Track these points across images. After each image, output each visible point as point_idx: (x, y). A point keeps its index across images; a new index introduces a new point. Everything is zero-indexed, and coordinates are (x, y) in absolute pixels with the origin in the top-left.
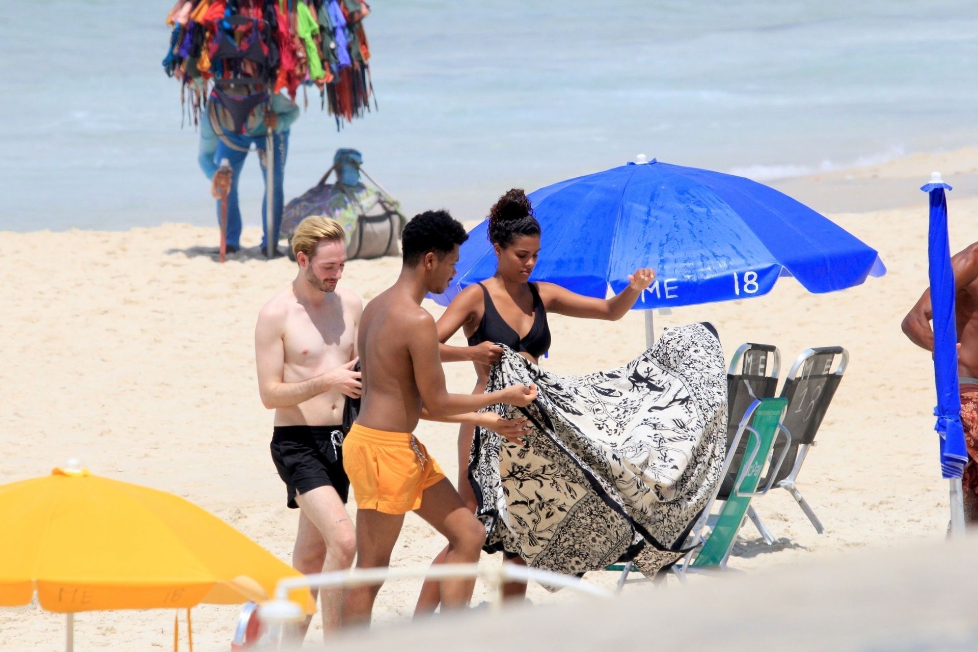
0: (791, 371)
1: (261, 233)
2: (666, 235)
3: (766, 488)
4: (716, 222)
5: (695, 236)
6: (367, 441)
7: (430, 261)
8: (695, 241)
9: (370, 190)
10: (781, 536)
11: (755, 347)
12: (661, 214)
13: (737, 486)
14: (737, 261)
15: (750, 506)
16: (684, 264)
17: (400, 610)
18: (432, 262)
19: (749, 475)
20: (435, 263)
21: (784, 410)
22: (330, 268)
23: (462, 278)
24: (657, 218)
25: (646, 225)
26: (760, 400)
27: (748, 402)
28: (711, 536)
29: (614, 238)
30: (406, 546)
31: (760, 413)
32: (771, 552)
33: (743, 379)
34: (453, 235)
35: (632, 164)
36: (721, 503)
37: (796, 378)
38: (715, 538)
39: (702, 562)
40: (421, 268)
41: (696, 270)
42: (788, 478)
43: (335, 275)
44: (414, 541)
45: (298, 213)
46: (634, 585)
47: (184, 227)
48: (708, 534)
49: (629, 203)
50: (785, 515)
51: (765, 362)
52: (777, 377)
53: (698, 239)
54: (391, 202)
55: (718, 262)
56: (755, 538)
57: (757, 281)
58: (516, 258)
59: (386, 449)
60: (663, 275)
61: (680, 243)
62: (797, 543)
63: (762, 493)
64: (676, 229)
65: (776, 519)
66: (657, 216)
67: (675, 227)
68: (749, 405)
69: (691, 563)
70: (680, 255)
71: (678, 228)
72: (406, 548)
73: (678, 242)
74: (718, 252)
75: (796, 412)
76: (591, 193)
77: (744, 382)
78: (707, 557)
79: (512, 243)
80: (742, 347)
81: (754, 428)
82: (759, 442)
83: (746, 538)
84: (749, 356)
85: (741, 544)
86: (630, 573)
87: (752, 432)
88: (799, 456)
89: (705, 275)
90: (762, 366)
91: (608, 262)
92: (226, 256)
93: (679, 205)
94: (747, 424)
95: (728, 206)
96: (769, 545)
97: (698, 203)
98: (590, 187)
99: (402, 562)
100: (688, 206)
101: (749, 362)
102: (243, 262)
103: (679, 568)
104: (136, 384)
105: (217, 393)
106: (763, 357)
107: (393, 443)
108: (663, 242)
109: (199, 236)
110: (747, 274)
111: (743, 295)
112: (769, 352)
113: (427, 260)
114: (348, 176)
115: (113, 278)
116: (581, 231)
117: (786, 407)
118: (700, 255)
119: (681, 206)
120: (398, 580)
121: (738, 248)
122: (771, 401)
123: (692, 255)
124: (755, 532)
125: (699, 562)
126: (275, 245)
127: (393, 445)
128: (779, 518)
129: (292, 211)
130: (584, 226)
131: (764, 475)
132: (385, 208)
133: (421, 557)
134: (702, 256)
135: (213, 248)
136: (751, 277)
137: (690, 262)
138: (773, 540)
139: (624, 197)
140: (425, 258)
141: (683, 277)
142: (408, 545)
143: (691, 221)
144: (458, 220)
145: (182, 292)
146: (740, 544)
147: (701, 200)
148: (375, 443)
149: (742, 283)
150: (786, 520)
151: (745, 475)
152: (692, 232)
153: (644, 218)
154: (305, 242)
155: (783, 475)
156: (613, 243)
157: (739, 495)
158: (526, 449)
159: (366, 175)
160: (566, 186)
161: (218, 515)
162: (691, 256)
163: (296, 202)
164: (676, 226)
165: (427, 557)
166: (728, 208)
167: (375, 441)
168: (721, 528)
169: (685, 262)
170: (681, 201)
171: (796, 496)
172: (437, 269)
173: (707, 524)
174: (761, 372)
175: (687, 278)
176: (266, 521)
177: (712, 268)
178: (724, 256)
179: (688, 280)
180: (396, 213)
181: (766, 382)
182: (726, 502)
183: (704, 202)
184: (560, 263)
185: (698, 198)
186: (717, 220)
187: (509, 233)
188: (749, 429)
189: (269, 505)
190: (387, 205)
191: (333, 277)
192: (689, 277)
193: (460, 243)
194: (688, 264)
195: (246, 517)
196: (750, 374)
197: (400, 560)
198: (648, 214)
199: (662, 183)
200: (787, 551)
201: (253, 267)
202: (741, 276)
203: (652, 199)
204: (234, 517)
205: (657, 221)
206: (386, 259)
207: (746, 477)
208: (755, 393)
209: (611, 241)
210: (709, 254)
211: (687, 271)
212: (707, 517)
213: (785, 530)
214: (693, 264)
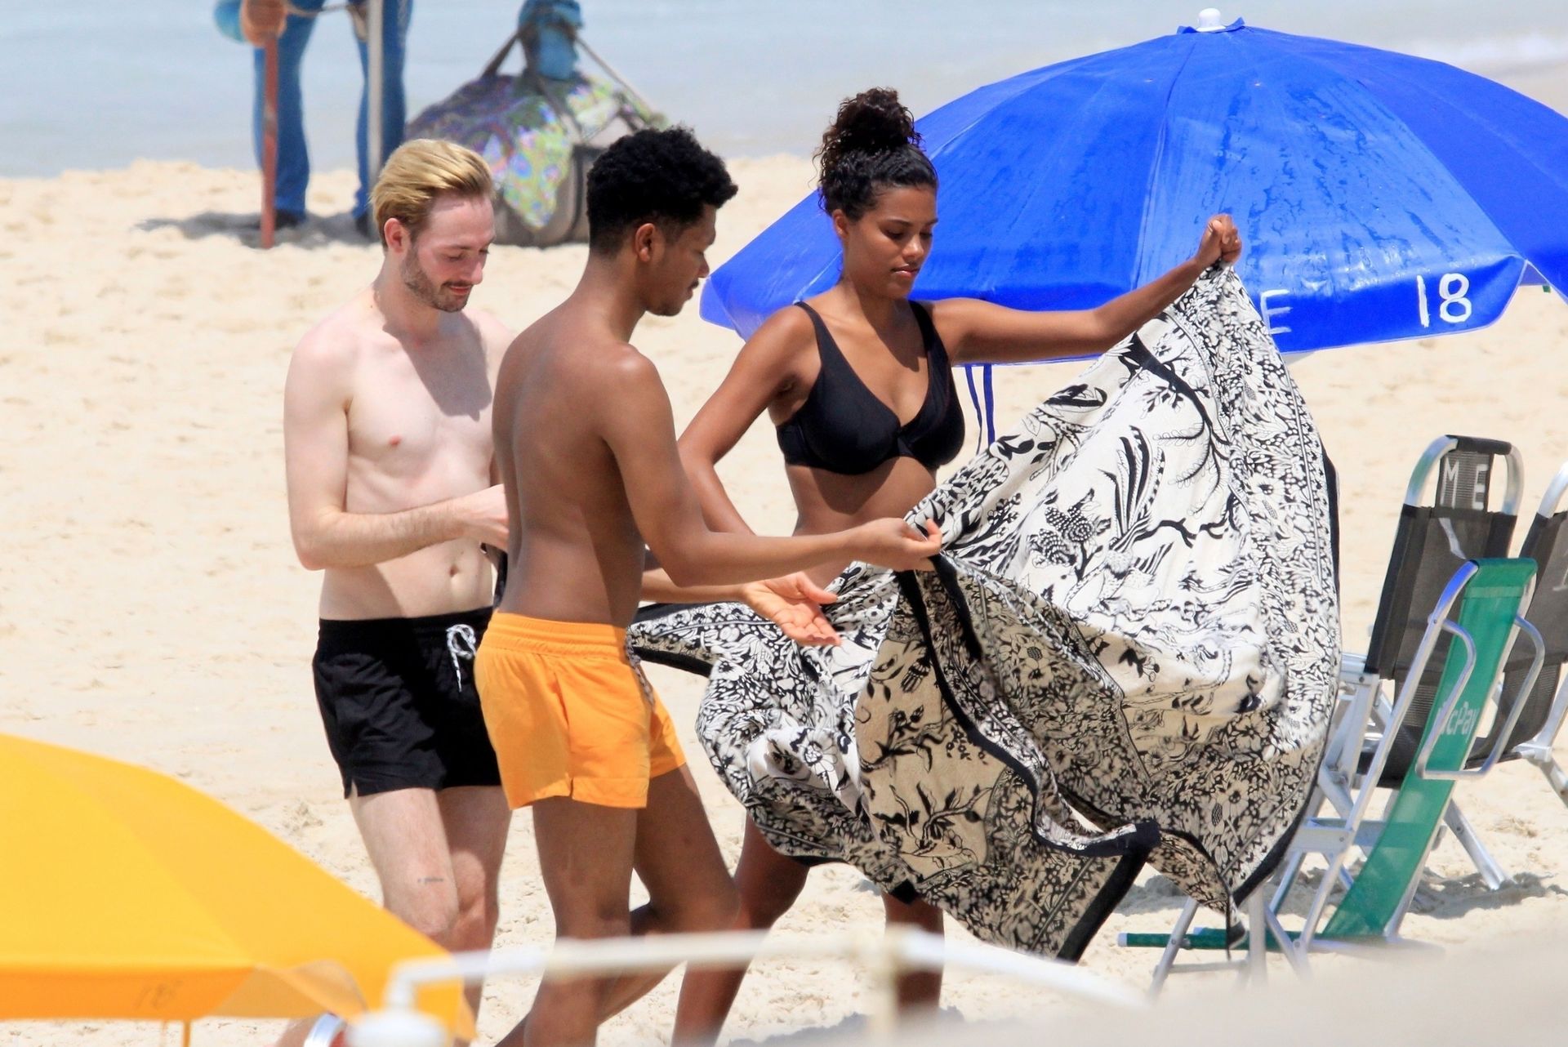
0: (1545, 500)
2: (1266, 191)
3: (1488, 759)
4: (1377, 162)
5: (1329, 195)
6: (533, 647)
7: (648, 243)
8: (1328, 205)
9: (602, 89)
10: (1520, 871)
11: (1466, 445)
12: (1256, 146)
13: (1424, 757)
14: (1422, 250)
15: (1452, 801)
16: (1304, 257)
18: (652, 245)
19: (1449, 732)
20: (659, 248)
21: (1529, 585)
22: (458, 258)
23: (805, 289)
24: (1243, 152)
25: (1220, 169)
26: (1475, 562)
27: (1449, 568)
28: (1365, 866)
29: (1147, 199)
31: (1474, 593)
32: (1497, 906)
33: (1437, 517)
34: (701, 185)
35: (1190, 30)
36: (1387, 793)
37: (1556, 514)
38: (1373, 872)
39: (1345, 927)
40: (627, 258)
41: (1333, 271)
42: (1535, 739)
43: (469, 274)
46: (1190, 977)
47: (183, 170)
48: (1358, 862)
49: (1181, 120)
50: (1529, 823)
51: (1486, 479)
52: (1514, 514)
53: (1337, 201)
54: (645, 115)
55: (1382, 251)
56: (1463, 874)
57: (1468, 295)
58: (884, 239)
59: (578, 664)
60: (1258, 282)
61: (1295, 210)
62: (1555, 883)
63: (1479, 772)
64: (1286, 179)
65: (1509, 831)
66: (1245, 149)
67: (1285, 173)
68: (1451, 575)
69: (1320, 929)
70: (1295, 235)
71: (1291, 177)
73: (1292, 207)
74: (1382, 229)
75: (1556, 589)
76: (1093, 99)
77: (1439, 522)
78: (1357, 916)
79: (873, 206)
80: (1437, 445)
81: (1460, 626)
82: (1471, 659)
83: (1443, 875)
84: (1452, 467)
85: (1433, 886)
86: (1181, 951)
87: (1457, 637)
88: (1562, 688)
89: (1352, 280)
90: (1479, 488)
91: (1136, 252)
93: (1294, 123)
94: (1445, 616)
95: (1405, 126)
96: (1494, 891)
97: (1337, 119)
98: (1094, 85)
100: (1314, 126)
101: (1451, 478)
102: (312, 247)
103: (1292, 940)
104: (70, 522)
105: (257, 545)
106: (1483, 468)
107: (592, 648)
108: (1257, 208)
109: (215, 191)
110: (1446, 280)
111: (1437, 326)
112: (1496, 456)
113: (639, 239)
114: (550, 55)
115: (20, 283)
116: (1074, 183)
117: (1534, 579)
118: (1341, 237)
119: (1299, 127)
121: (1425, 220)
122: (1502, 566)
123: (1322, 235)
124: (1462, 861)
125: (1338, 928)
127: (592, 653)
128: (1516, 828)
130: (1081, 170)
131: (1484, 730)
132: (631, 125)
134: (1346, 237)
135: (244, 217)
136: (1454, 287)
137: (1317, 253)
138: (1501, 879)
139: (1170, 104)
140: (634, 237)
141: (1302, 285)
143: (1322, 161)
144: (715, 152)
145: (176, 317)
146: (1429, 888)
147: (1344, 113)
148: (550, 651)
149: (1434, 301)
150: (1531, 834)
151: (1441, 730)
152: (1321, 185)
153: (1216, 154)
154: (404, 198)
155: (1524, 732)
156: (1145, 211)
157: (1427, 776)
158: (921, 668)
159: (593, 55)
160: (1039, 82)
161: (257, 818)
162: (1319, 239)
163: (433, 115)
164: (1290, 174)
166: (1404, 131)
167: (550, 644)
168: (1387, 852)
169: (1308, 251)
170: (1297, 114)
171: (1553, 778)
172: (664, 261)
173: (1355, 842)
174: (1478, 500)
175: (1312, 288)
177: (1367, 266)
178: (1394, 237)
179: (1315, 293)
181: (1489, 526)
182: (1397, 792)
183: (1350, 117)
184: (1026, 257)
185: (1337, 107)
186: (1379, 156)
187: (864, 181)
188: (1451, 628)
190: (637, 120)
191: (464, 278)
192: (1315, 286)
193: (719, 203)
194: (1314, 258)
195: (320, 823)
196: (1453, 504)
198: (1225, 144)
199: (1255, 74)
200: (1530, 903)
201: (336, 259)
202: (1432, 285)
203: (1233, 111)
204: (293, 824)
205: (1244, 161)
207: (1443, 737)
208: (1463, 548)
209: (1142, 207)
210: (1359, 233)
211: (1311, 272)
212: (1356, 827)
213: (1530, 855)
214: (1324, 257)
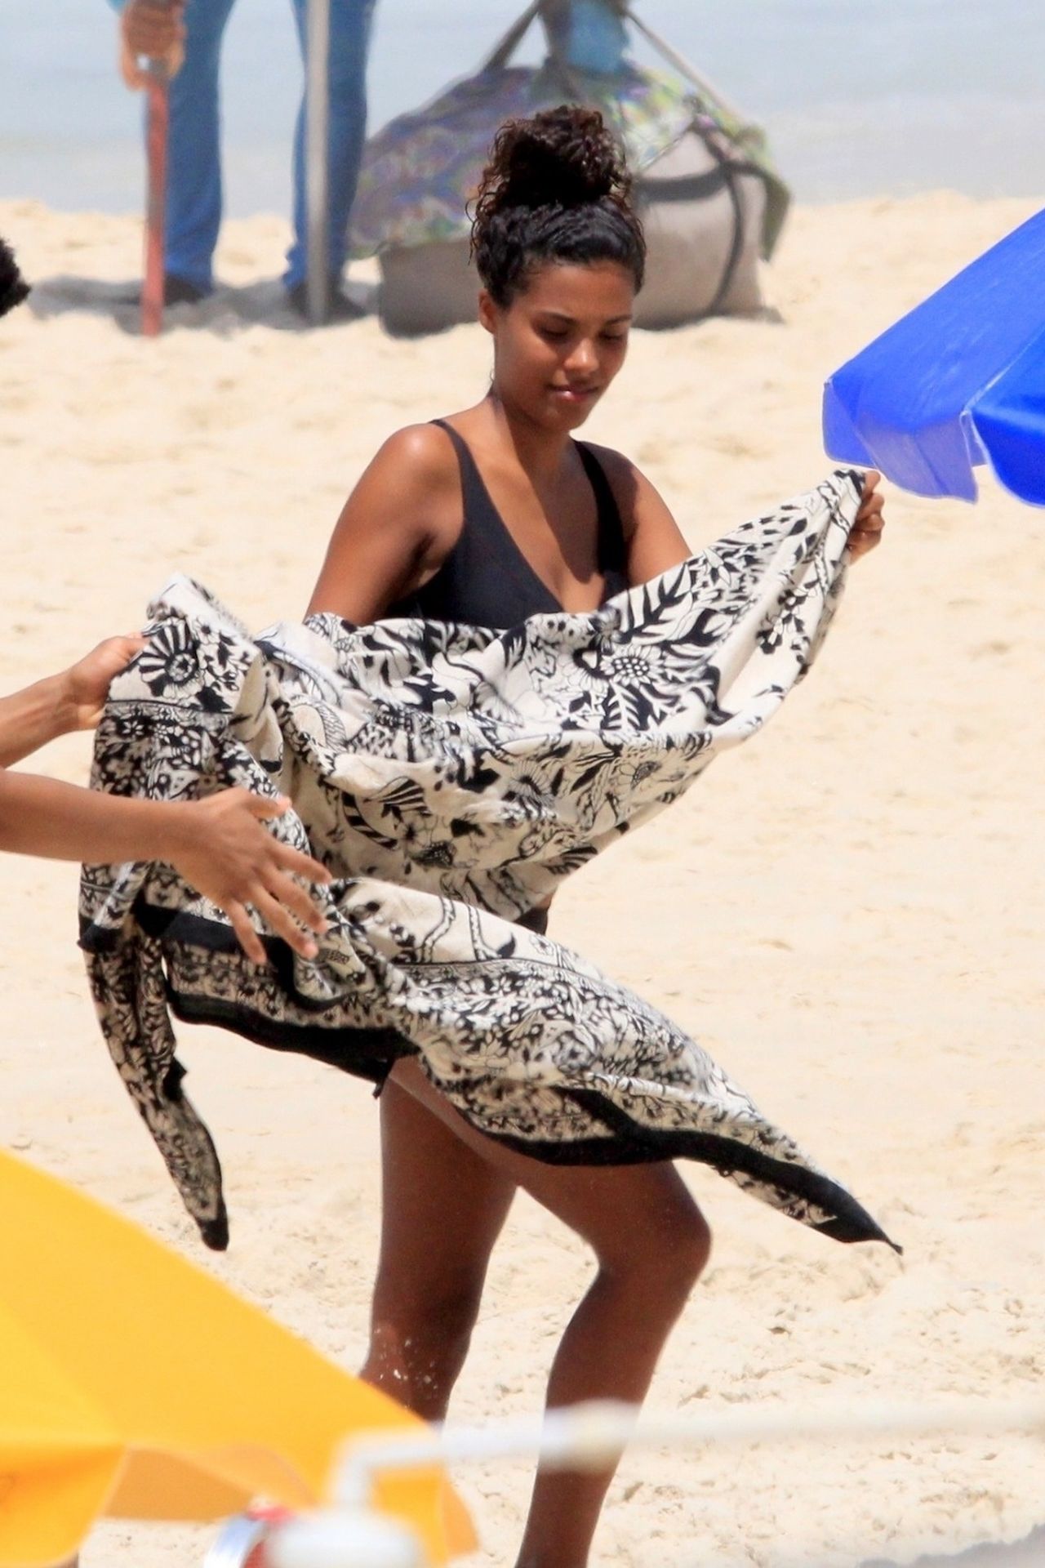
1: (287, 238)
17: (760, 1547)
23: (979, 395)
30: (779, 1330)
44: (808, 1310)
45: (412, 170)
54: (735, 131)
58: (537, 341)
72: (779, 1336)
92: (168, 314)
99: (766, 1384)
102: (223, 331)
109: (72, 245)
114: (585, 39)
120: (755, 1447)
126: (335, 278)
129: (394, 160)
132: (714, 151)
133: (831, 1368)
135: (118, 287)
142: (789, 1325)
145: (13, 441)
159: (650, 36)
161: (134, 1214)
163: (405, 128)
165: (855, 1366)
176: (295, 1235)
180: (751, 169)
189: (308, 1180)
190: (723, 143)
197: (760, 1375)
201: (256, 351)
206: (716, 327)
